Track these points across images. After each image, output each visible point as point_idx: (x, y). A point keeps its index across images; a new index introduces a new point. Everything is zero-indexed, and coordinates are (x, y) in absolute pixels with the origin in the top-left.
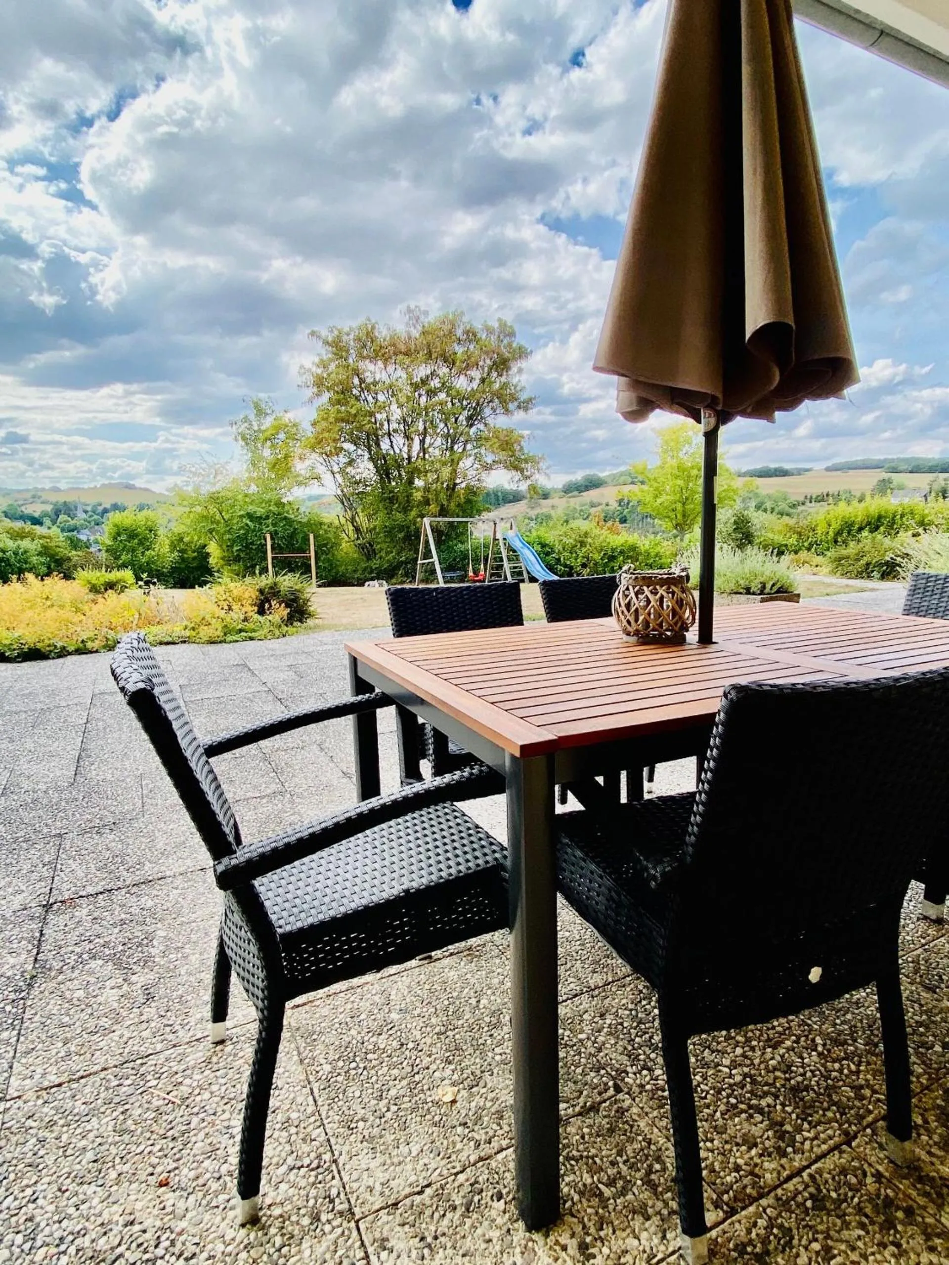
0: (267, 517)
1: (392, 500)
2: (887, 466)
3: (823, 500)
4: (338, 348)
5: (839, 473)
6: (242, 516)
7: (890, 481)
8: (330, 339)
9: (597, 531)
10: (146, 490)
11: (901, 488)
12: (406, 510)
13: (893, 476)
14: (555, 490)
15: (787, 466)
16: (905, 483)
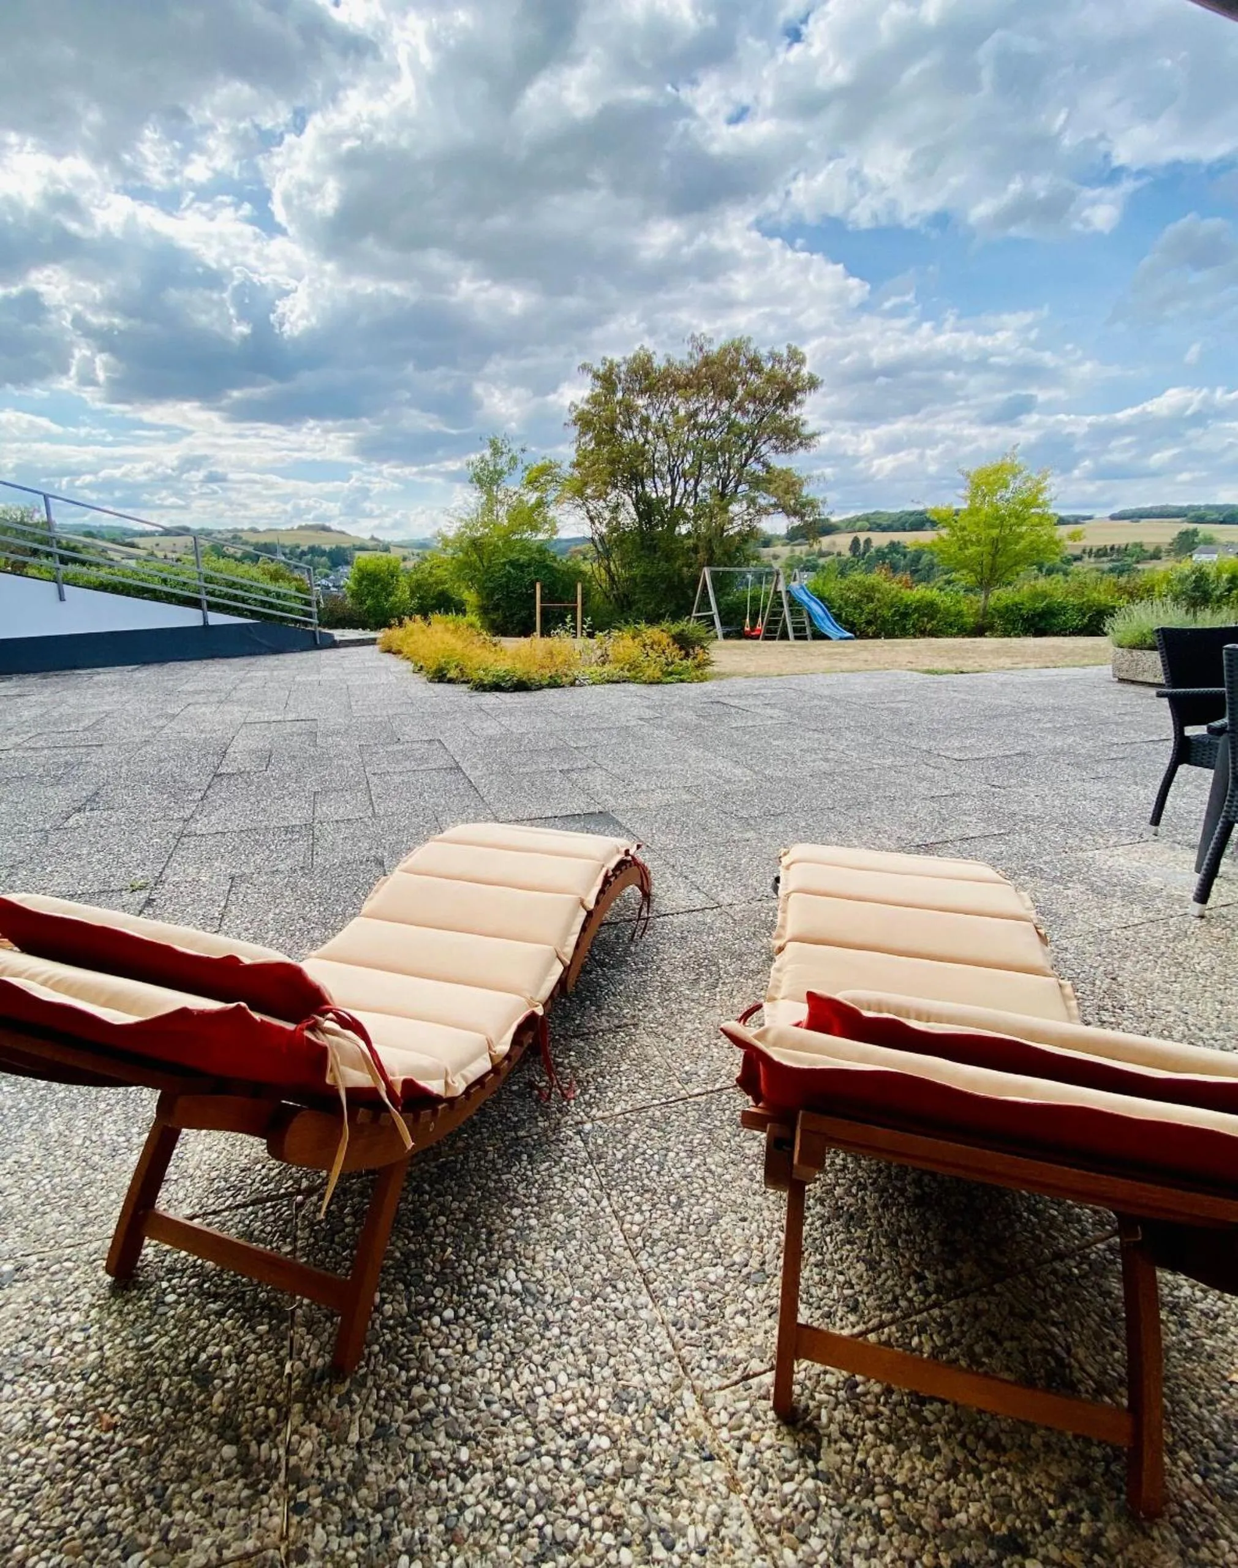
0: (529, 566)
1: (653, 549)
2: (1192, 514)
3: (1105, 555)
4: (608, 380)
5: (1126, 522)
6: (504, 564)
7: (1195, 533)
8: (601, 371)
9: (886, 585)
10: (343, 533)
11: (1209, 541)
12: (669, 557)
13: (1200, 527)
14: (778, 537)
15: (1063, 513)
16: (1216, 536)
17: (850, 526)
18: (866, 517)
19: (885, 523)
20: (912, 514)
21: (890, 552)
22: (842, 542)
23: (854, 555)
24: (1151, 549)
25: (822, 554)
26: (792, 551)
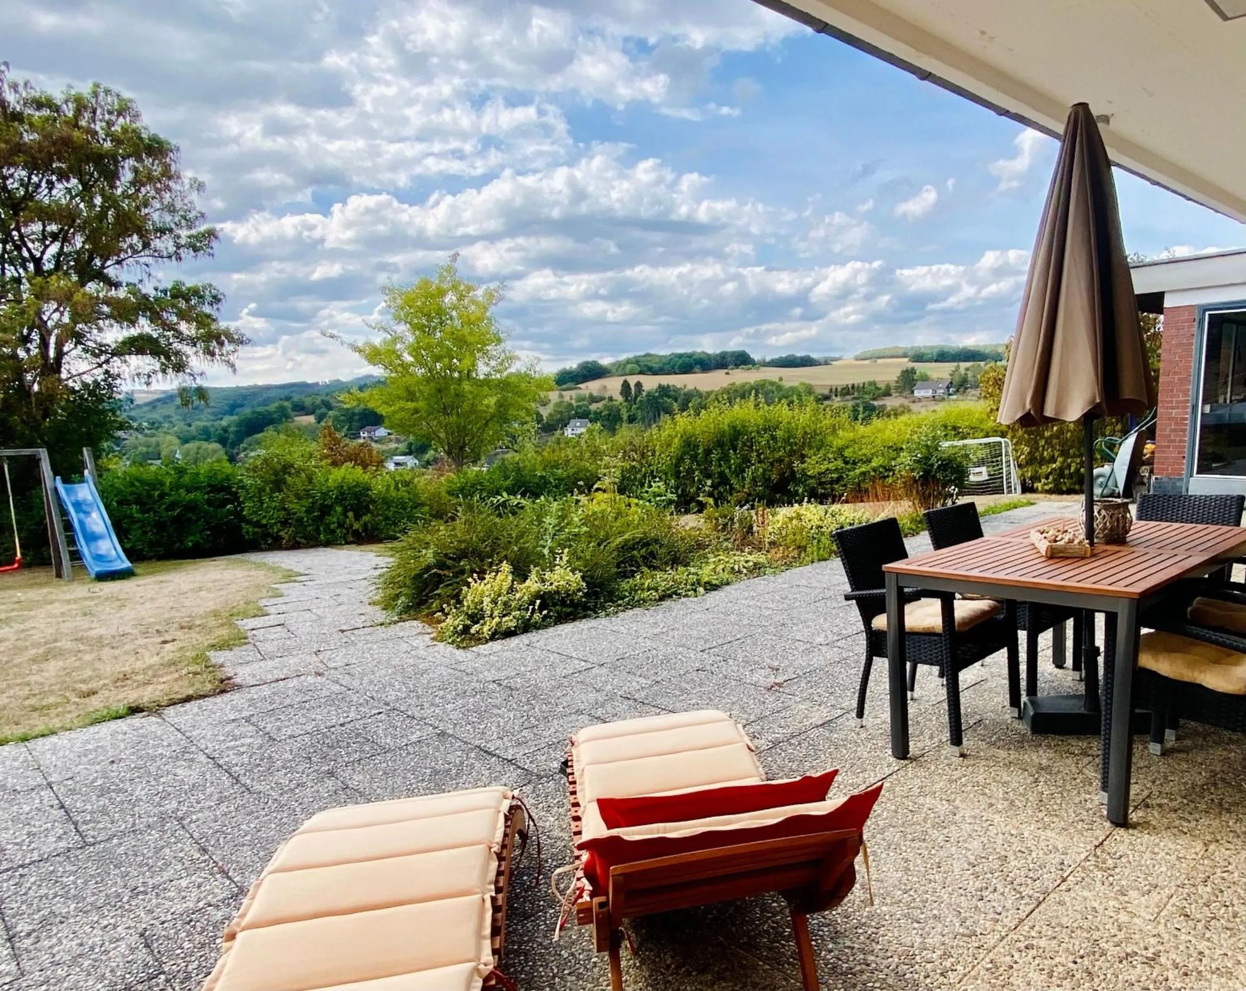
2: (913, 355)
3: (848, 393)
5: (868, 362)
7: (915, 371)
11: (925, 378)
13: (917, 365)
15: (815, 356)
16: (929, 373)
17: (621, 369)
18: (637, 360)
19: (656, 366)
20: (680, 356)
21: (661, 396)
22: (613, 386)
23: (626, 400)
24: (882, 386)
25: (593, 399)
26: (561, 396)
